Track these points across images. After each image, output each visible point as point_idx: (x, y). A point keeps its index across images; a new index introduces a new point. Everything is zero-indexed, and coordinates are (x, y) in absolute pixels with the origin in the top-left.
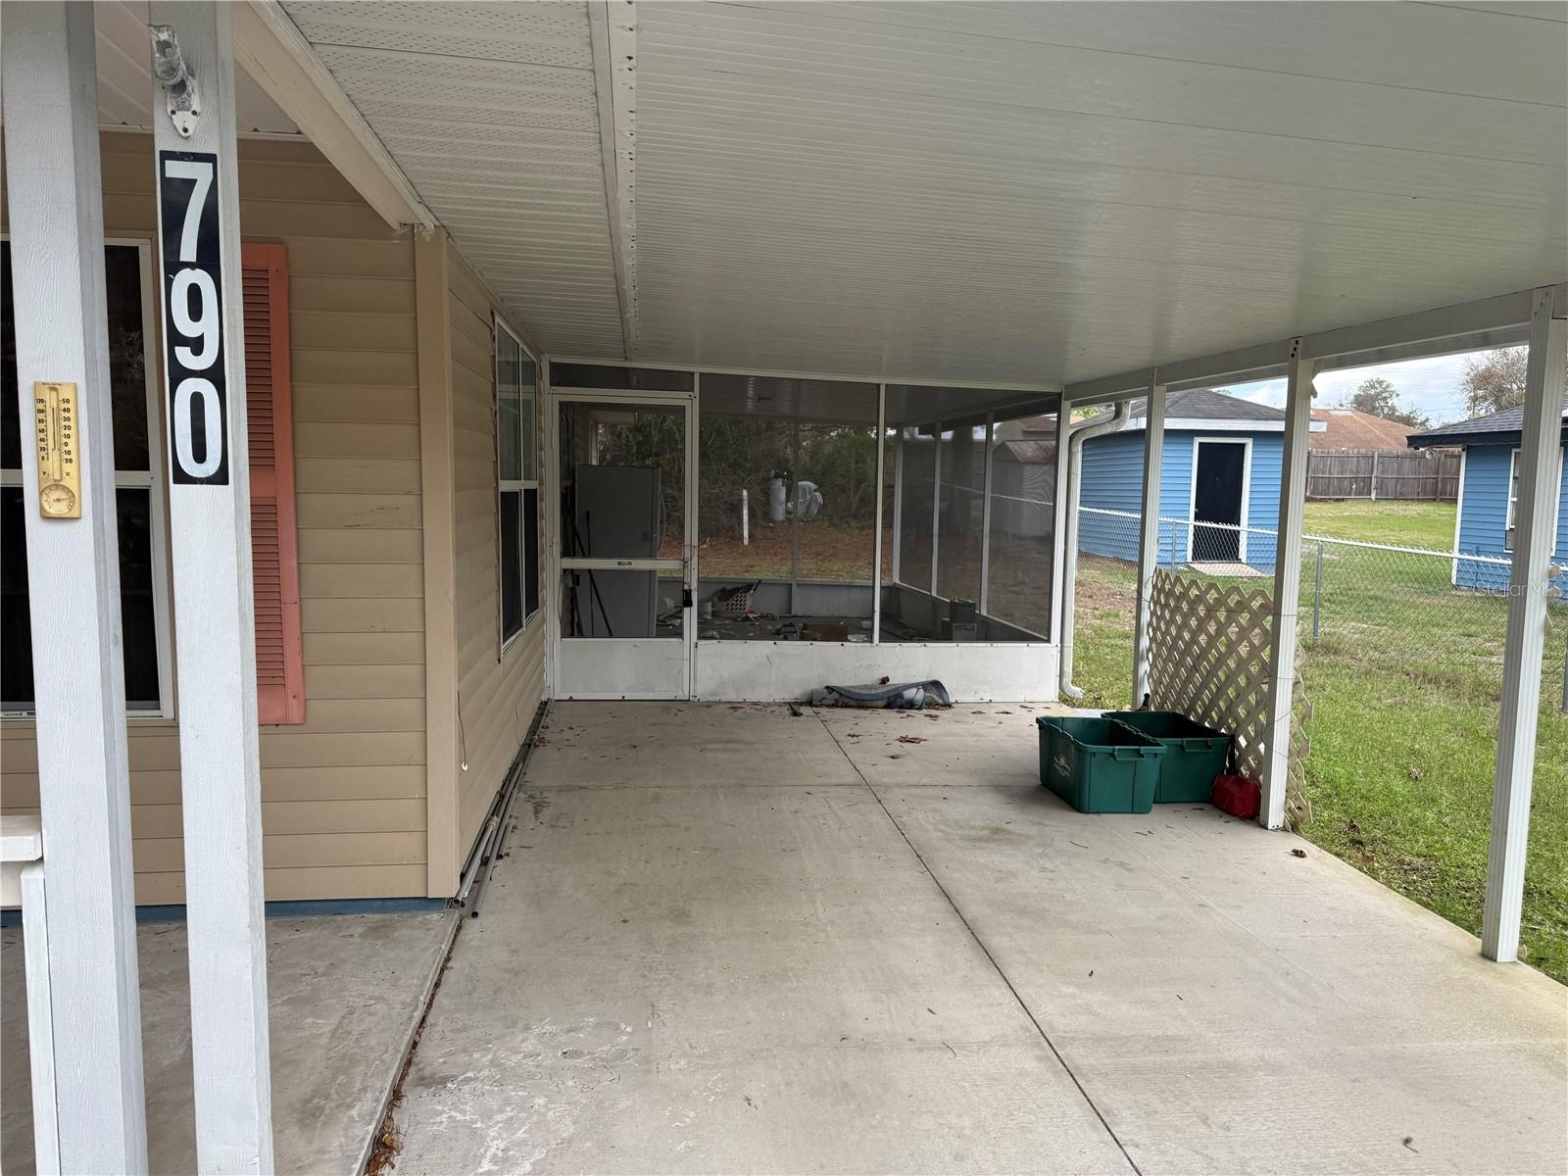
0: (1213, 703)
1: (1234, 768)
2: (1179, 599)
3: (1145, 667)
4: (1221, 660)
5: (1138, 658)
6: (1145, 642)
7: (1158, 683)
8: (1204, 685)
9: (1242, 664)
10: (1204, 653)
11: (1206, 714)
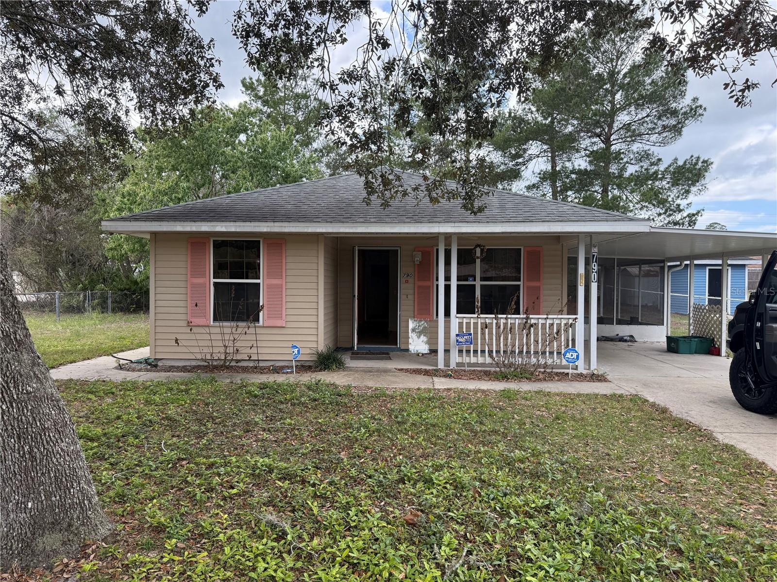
0: (709, 332)
1: (714, 345)
2: (699, 309)
3: (692, 327)
4: (710, 322)
5: (690, 325)
6: (691, 321)
7: (695, 330)
8: (706, 328)
9: (715, 322)
10: (706, 321)
11: (707, 335)
